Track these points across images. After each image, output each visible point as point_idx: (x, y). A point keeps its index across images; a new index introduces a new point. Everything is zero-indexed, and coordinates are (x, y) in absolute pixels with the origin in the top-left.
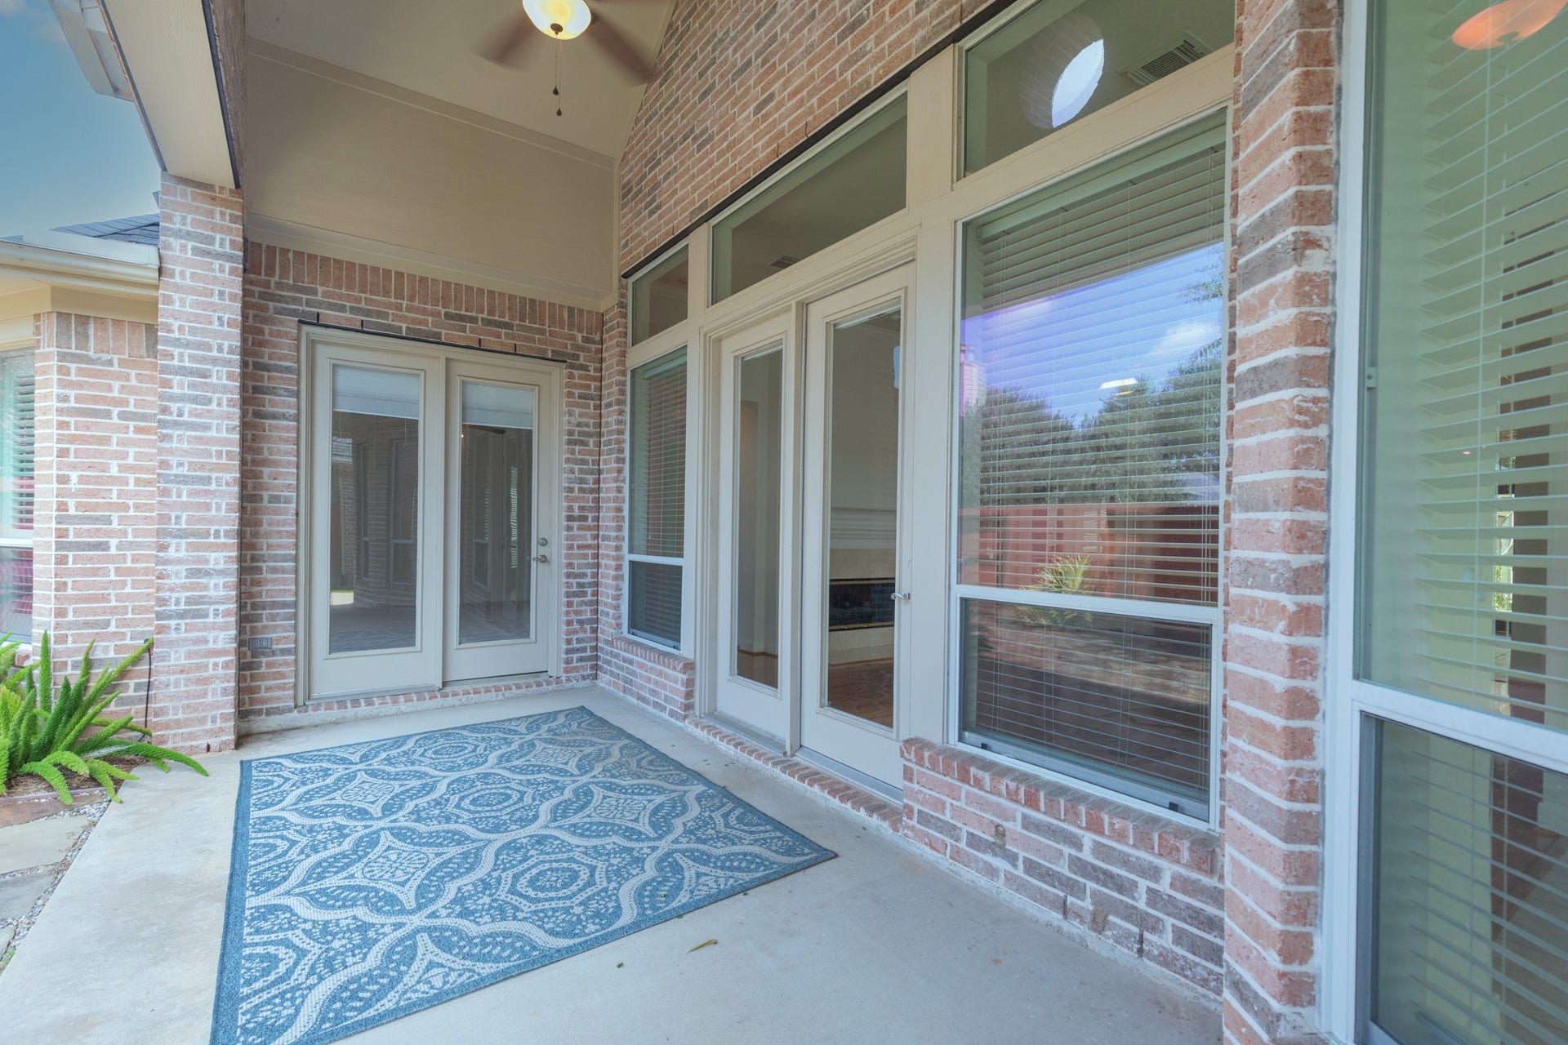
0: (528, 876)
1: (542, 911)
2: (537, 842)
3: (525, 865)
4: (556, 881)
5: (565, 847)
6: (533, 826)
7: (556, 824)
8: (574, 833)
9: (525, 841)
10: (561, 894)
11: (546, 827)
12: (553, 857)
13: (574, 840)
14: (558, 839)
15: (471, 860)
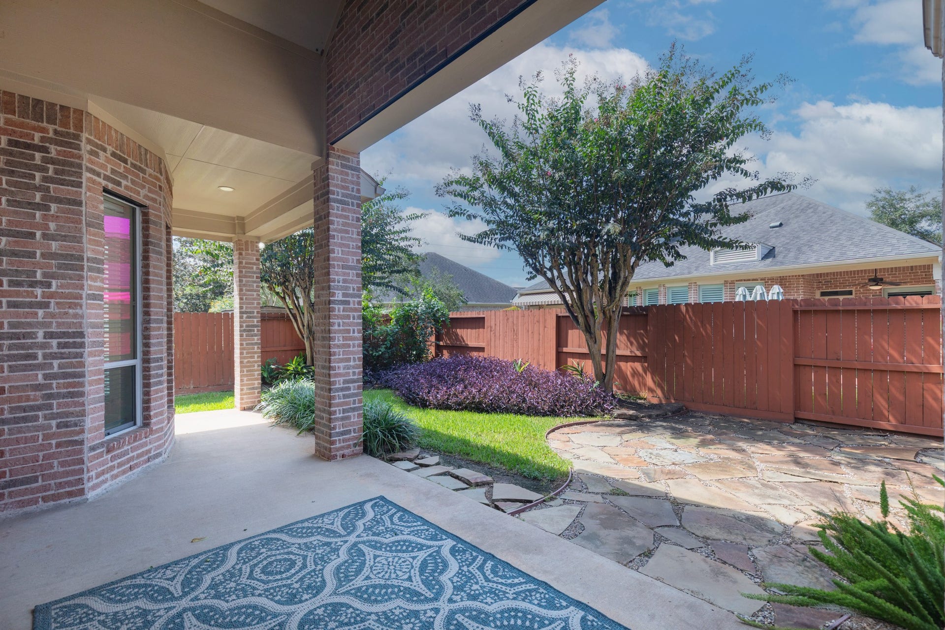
0: (297, 568)
1: (284, 549)
2: (295, 596)
3: (300, 575)
4: (277, 565)
5: (269, 594)
6: (301, 615)
7: (280, 619)
8: (263, 610)
9: (305, 597)
10: (274, 558)
11: (289, 615)
12: (280, 583)
13: (263, 601)
14: (276, 602)
15: (343, 575)
